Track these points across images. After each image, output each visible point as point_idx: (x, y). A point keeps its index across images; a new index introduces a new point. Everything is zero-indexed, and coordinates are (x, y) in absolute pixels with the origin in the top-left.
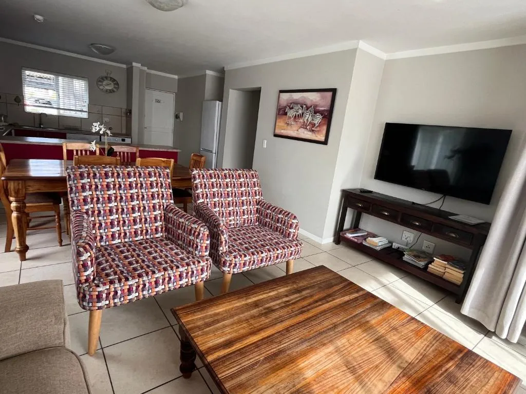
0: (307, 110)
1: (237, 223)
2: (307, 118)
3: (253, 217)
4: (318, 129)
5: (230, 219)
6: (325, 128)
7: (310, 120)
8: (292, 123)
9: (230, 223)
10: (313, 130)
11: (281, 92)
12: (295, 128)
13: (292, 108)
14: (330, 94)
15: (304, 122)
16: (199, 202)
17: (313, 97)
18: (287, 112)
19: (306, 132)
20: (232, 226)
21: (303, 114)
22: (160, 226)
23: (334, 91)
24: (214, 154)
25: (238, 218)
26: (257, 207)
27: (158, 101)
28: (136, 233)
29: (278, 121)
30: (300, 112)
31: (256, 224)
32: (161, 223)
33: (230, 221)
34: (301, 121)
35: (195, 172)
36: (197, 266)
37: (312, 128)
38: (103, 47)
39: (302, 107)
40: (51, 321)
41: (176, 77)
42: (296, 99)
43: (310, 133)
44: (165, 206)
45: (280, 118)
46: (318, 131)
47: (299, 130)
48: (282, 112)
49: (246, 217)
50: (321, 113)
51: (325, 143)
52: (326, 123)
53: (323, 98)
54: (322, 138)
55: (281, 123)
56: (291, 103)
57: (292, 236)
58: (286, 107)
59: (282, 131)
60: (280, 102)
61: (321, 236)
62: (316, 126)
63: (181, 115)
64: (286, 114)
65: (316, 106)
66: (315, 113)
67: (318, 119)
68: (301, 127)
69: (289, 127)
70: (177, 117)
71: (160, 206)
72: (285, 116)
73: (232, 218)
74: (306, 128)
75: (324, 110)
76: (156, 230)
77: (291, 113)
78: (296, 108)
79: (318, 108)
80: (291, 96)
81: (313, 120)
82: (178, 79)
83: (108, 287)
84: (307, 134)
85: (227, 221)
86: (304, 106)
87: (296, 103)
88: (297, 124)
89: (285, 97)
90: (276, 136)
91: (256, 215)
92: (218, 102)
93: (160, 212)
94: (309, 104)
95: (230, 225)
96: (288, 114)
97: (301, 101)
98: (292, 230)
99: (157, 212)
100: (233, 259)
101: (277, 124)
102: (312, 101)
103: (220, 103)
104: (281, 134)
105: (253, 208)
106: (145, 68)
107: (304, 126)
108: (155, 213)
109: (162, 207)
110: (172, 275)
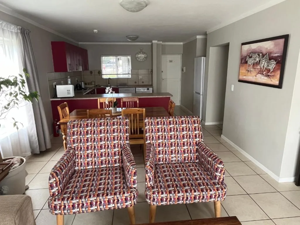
0: (263, 57)
1: (178, 160)
2: (263, 65)
3: (193, 156)
4: (273, 74)
5: (172, 156)
6: (279, 72)
7: (265, 67)
8: (252, 70)
9: (172, 159)
10: (268, 75)
11: (243, 44)
12: (254, 73)
13: (251, 57)
14: (282, 41)
15: (261, 68)
16: (147, 142)
17: (268, 46)
18: (247, 61)
19: (263, 77)
20: (174, 162)
21: (260, 61)
22: (118, 159)
23: (286, 38)
24: (201, 96)
25: (179, 155)
26: (196, 147)
27: (171, 61)
28: (102, 162)
29: (241, 68)
30: (258, 60)
31: (197, 161)
32: (118, 157)
33: (172, 158)
34: (259, 67)
35: (146, 121)
36: (121, 196)
37: (268, 73)
38: (131, 36)
39: (259, 55)
40: (8, 223)
41: (182, 43)
42: (254, 49)
43: (266, 78)
44: (122, 145)
45: (243, 66)
46: (273, 76)
47: (257, 76)
48: (244, 61)
49: (186, 155)
50: (275, 59)
51: (280, 86)
52: (280, 68)
53: (276, 45)
54: (277, 83)
55: (243, 71)
56: (250, 53)
57: (218, 178)
58: (246, 57)
59: (244, 77)
60: (242, 53)
61: (278, 175)
62: (271, 71)
63: (184, 68)
64: (246, 62)
65: (270, 53)
66: (270, 59)
67: (273, 65)
68: (259, 73)
69: (249, 74)
70: (182, 70)
71: (118, 145)
72: (246, 64)
73: (173, 155)
74: (263, 74)
75: (278, 56)
76: (115, 161)
77: (250, 61)
78: (254, 56)
79: (272, 55)
80: (250, 46)
81: (268, 66)
82: (183, 44)
83: (60, 202)
84: (264, 79)
85: (169, 158)
86: (261, 54)
87: (254, 52)
88: (255, 71)
89: (246, 48)
90: (240, 81)
91: (197, 154)
92: (203, 58)
93: (118, 149)
94: (264, 52)
95: (172, 161)
96: (248, 62)
97: (258, 50)
98: (218, 174)
99: (116, 149)
100: (152, 194)
101: (240, 71)
102: (267, 48)
103: (205, 58)
104: (243, 79)
105: (194, 148)
106: (161, 42)
107: (261, 72)
108: (115, 150)
109: (120, 146)
110: (102, 200)
